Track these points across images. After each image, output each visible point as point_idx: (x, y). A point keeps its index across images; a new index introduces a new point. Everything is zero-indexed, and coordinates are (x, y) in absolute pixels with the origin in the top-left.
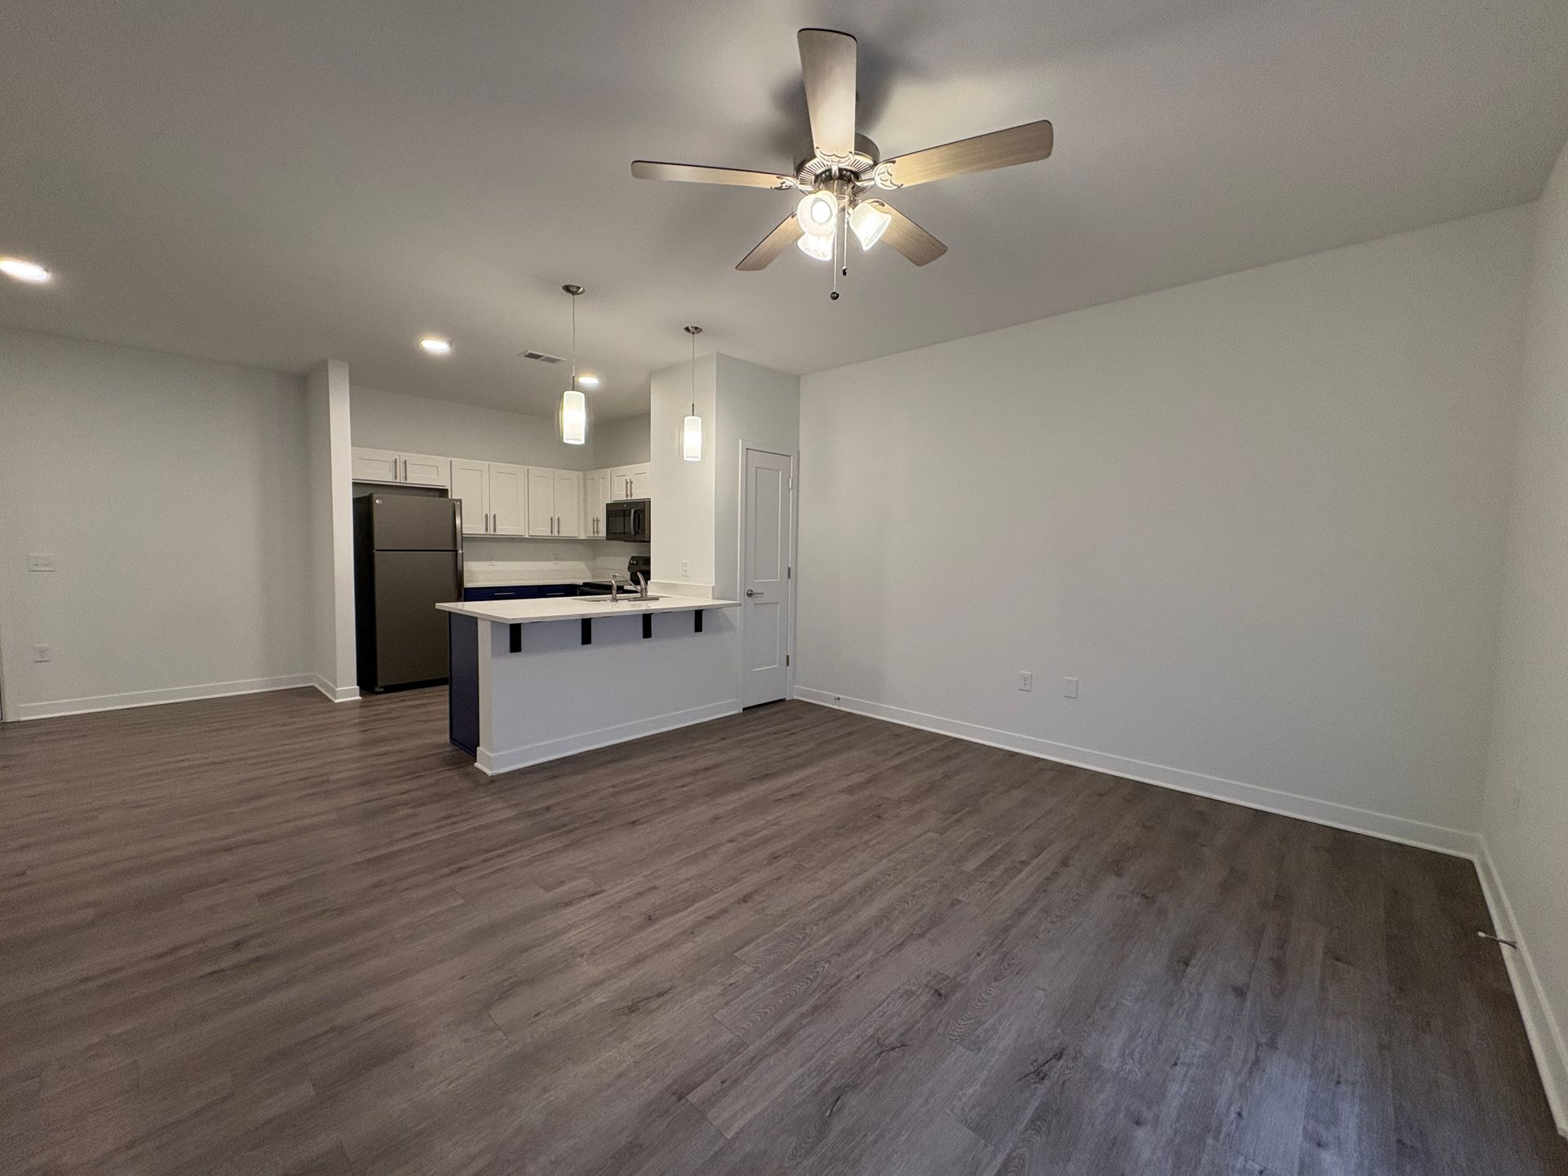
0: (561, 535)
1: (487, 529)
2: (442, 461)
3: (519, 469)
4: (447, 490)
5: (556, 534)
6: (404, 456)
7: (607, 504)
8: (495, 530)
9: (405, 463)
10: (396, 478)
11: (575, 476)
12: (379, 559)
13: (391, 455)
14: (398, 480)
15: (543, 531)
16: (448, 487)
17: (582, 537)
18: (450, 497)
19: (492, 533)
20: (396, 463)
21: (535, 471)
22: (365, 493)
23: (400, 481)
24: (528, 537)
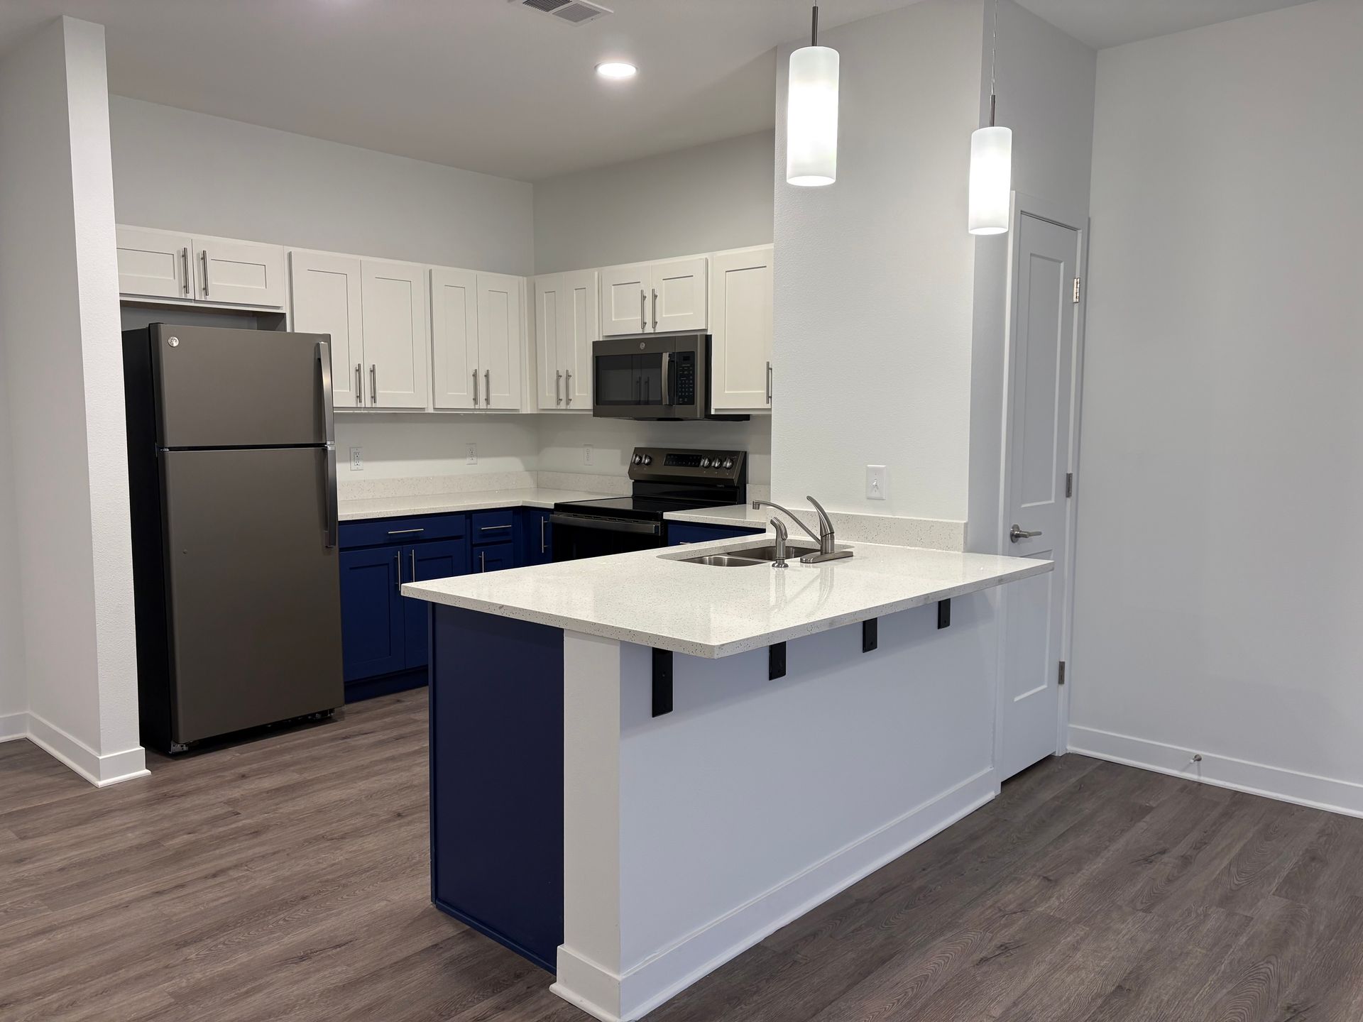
0: (492, 406)
1: (359, 397)
2: (272, 254)
3: (414, 271)
4: (283, 315)
5: (482, 405)
6: (198, 242)
7: (593, 342)
8: (374, 398)
9: (204, 258)
10: (187, 292)
11: (513, 285)
12: (177, 468)
13: (176, 240)
14: (190, 296)
15: (457, 397)
16: (285, 310)
17: (527, 409)
18: (289, 330)
19: (368, 405)
20: (185, 256)
21: (444, 274)
22: (141, 322)
23: (195, 296)
24: (431, 411)
